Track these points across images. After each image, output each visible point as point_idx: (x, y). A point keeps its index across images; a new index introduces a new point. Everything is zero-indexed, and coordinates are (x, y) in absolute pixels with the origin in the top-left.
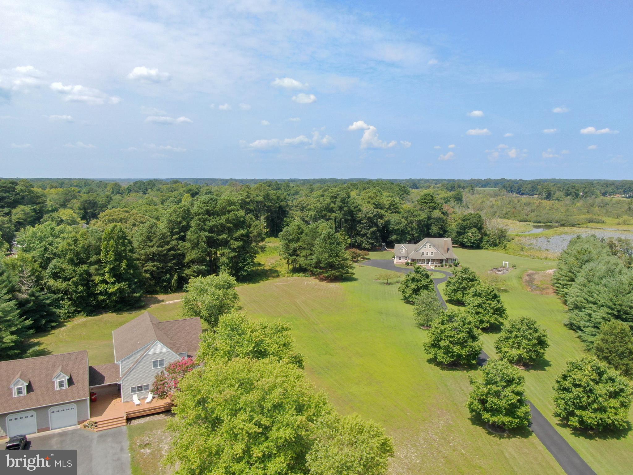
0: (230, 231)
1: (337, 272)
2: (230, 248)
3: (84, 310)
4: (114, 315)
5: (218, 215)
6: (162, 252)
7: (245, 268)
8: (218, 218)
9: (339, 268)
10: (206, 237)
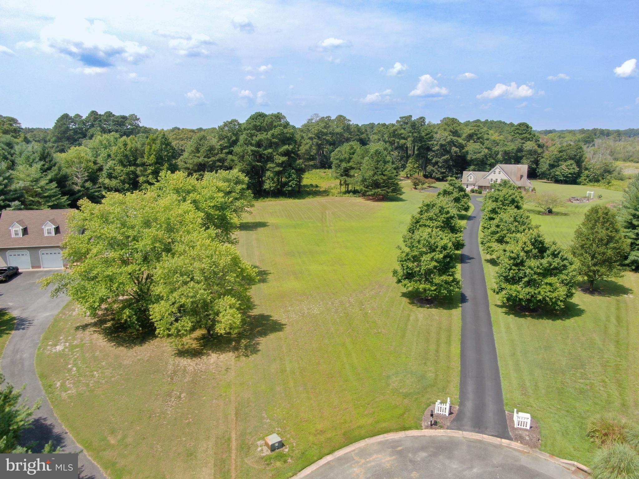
0: (276, 146)
1: (382, 190)
2: (275, 163)
5: (265, 130)
6: (208, 162)
9: (384, 187)
10: (252, 151)
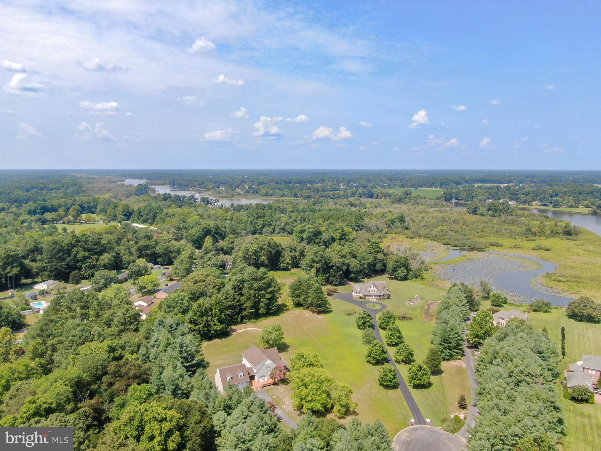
0: (265, 289)
1: (322, 309)
2: (266, 299)
3: (206, 339)
4: (218, 340)
5: (259, 281)
6: (233, 304)
7: (273, 308)
8: (259, 282)
10: (253, 293)
